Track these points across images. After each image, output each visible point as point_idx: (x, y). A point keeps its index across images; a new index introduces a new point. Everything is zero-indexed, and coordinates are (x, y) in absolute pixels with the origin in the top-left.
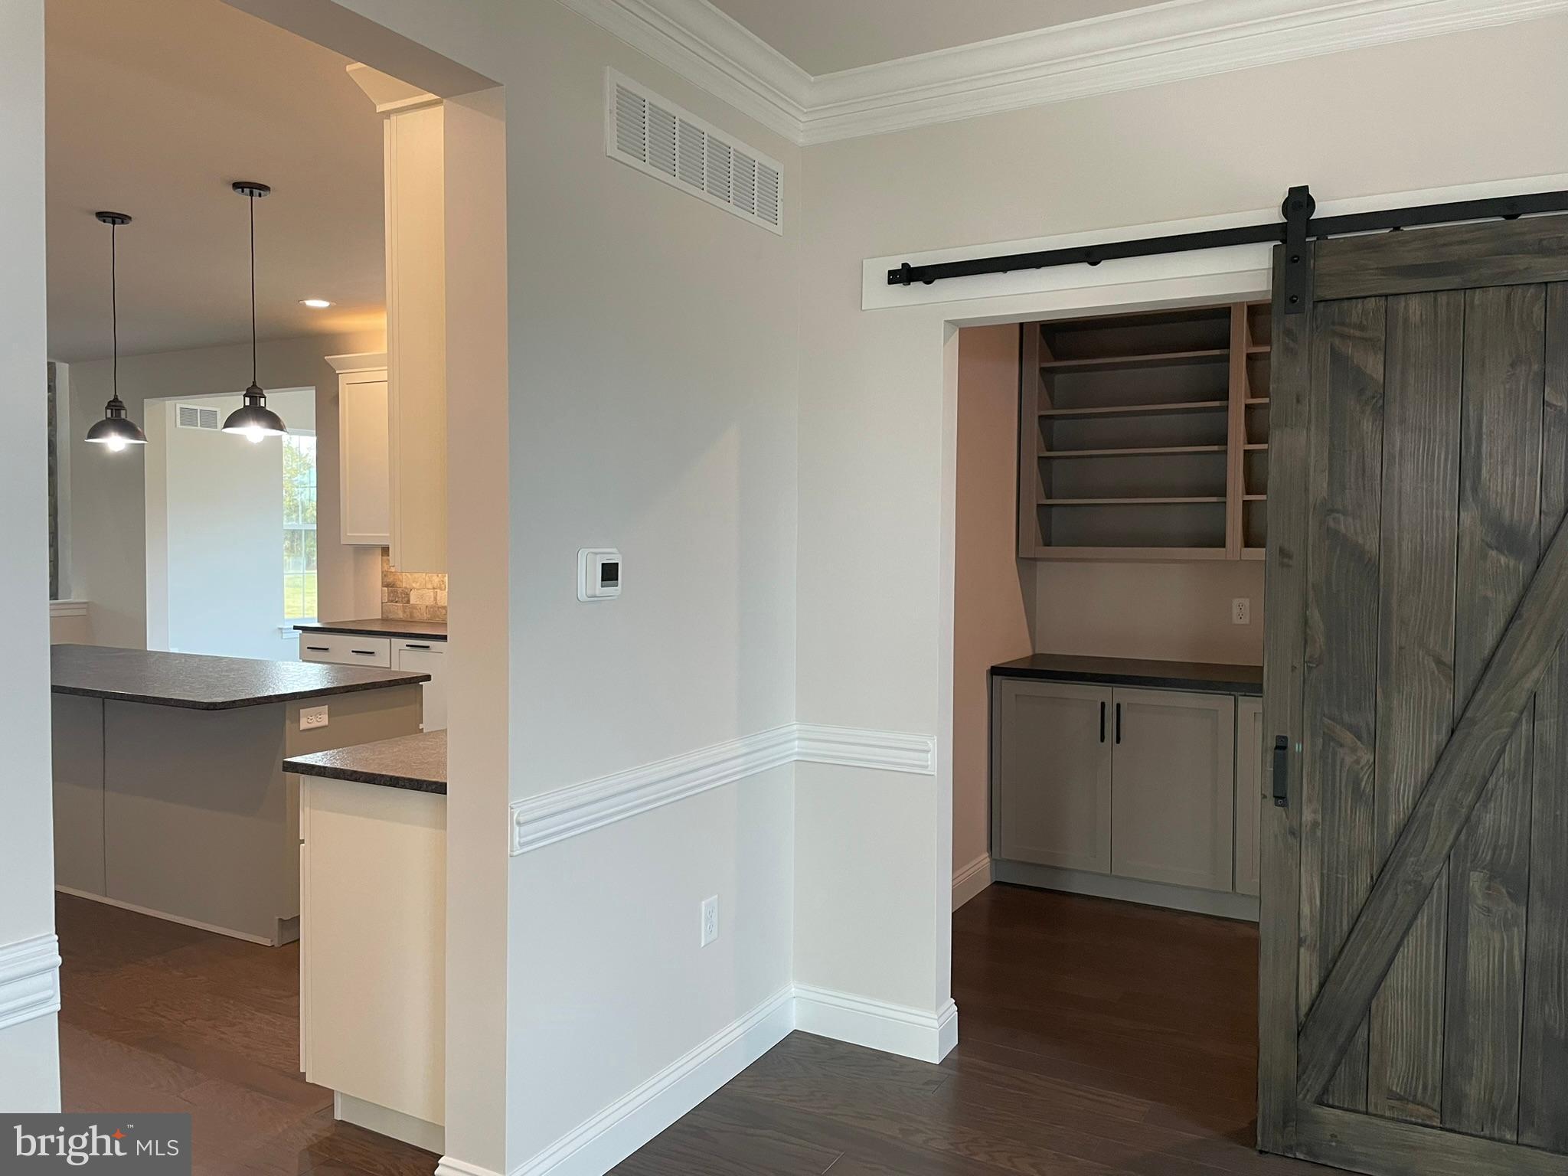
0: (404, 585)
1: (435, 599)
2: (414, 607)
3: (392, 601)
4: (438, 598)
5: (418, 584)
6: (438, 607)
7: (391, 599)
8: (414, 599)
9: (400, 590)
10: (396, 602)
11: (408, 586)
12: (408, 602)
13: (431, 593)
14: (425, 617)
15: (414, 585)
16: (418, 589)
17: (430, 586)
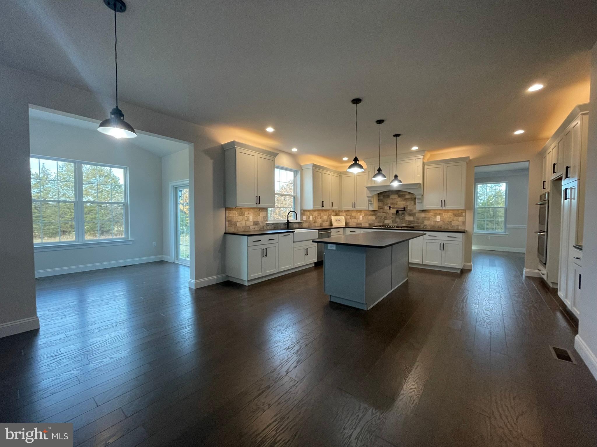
0: (235, 220)
1: (246, 224)
2: (239, 227)
3: (230, 226)
4: (247, 224)
5: (240, 220)
6: (247, 227)
7: (229, 225)
8: (238, 225)
9: (233, 222)
10: (232, 226)
11: (236, 221)
12: (236, 226)
13: (244, 223)
14: (242, 230)
15: (238, 220)
16: (240, 221)
17: (244, 220)
